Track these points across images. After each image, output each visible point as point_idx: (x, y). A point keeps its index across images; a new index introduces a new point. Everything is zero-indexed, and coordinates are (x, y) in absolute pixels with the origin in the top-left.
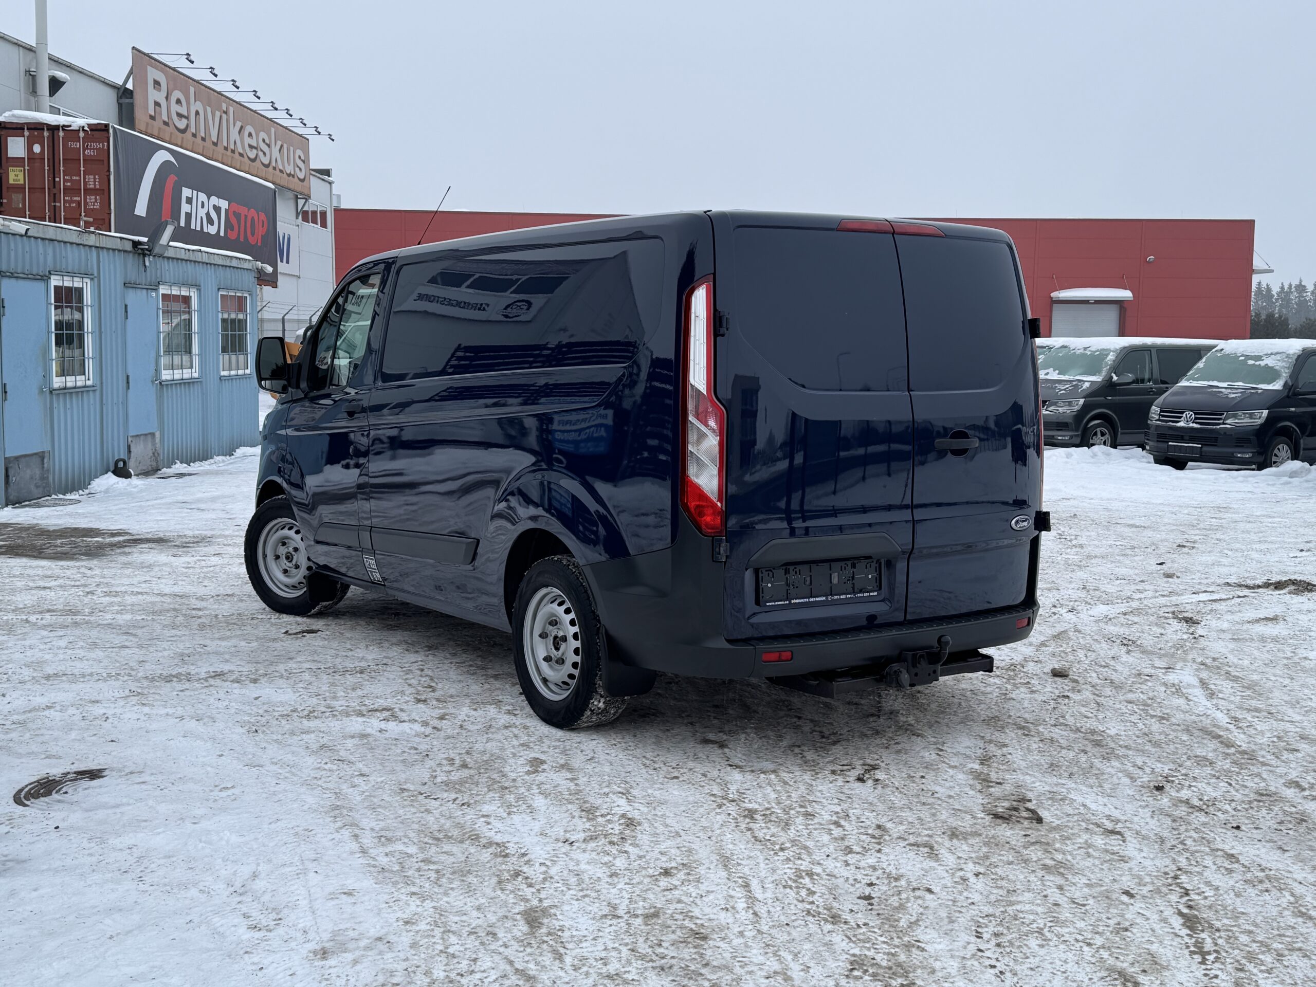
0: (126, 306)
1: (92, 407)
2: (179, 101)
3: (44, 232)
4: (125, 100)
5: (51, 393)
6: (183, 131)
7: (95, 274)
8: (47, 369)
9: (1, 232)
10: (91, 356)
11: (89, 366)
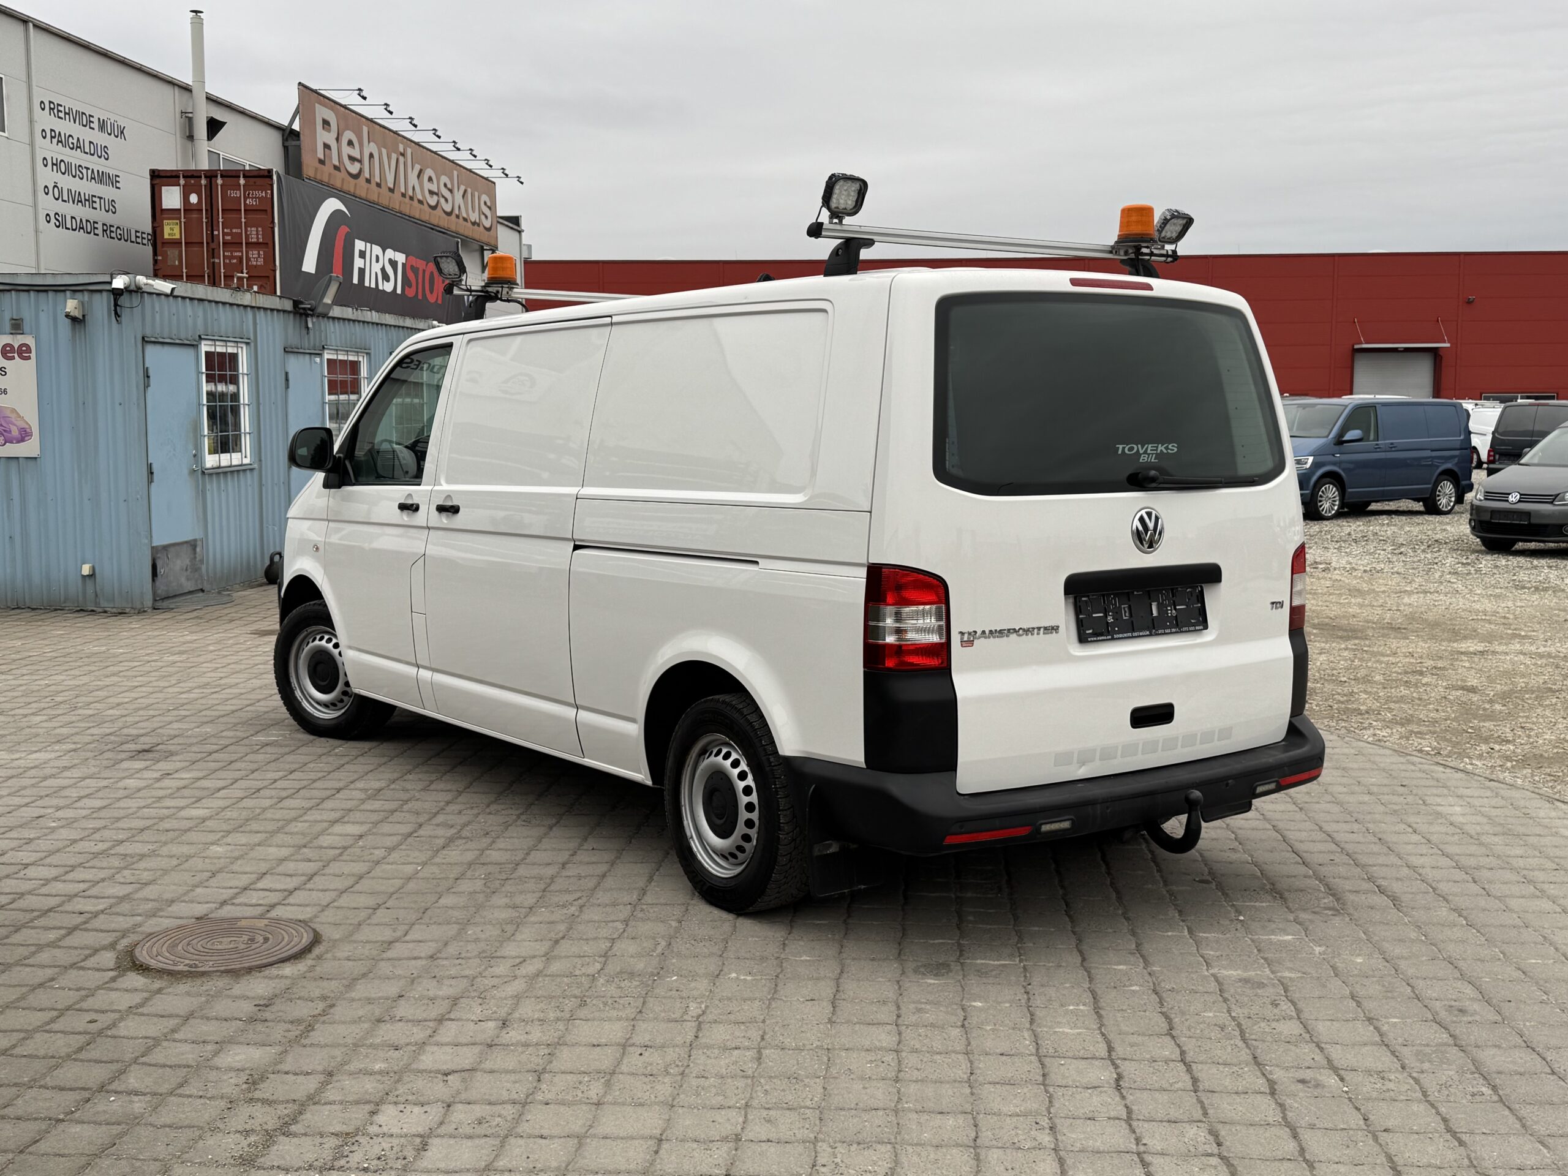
0: (287, 374)
1: (250, 489)
2: (350, 143)
3: (193, 292)
4: (291, 143)
5: (203, 473)
6: (356, 177)
7: (252, 338)
8: (198, 447)
9: (143, 292)
10: (247, 430)
11: (246, 442)
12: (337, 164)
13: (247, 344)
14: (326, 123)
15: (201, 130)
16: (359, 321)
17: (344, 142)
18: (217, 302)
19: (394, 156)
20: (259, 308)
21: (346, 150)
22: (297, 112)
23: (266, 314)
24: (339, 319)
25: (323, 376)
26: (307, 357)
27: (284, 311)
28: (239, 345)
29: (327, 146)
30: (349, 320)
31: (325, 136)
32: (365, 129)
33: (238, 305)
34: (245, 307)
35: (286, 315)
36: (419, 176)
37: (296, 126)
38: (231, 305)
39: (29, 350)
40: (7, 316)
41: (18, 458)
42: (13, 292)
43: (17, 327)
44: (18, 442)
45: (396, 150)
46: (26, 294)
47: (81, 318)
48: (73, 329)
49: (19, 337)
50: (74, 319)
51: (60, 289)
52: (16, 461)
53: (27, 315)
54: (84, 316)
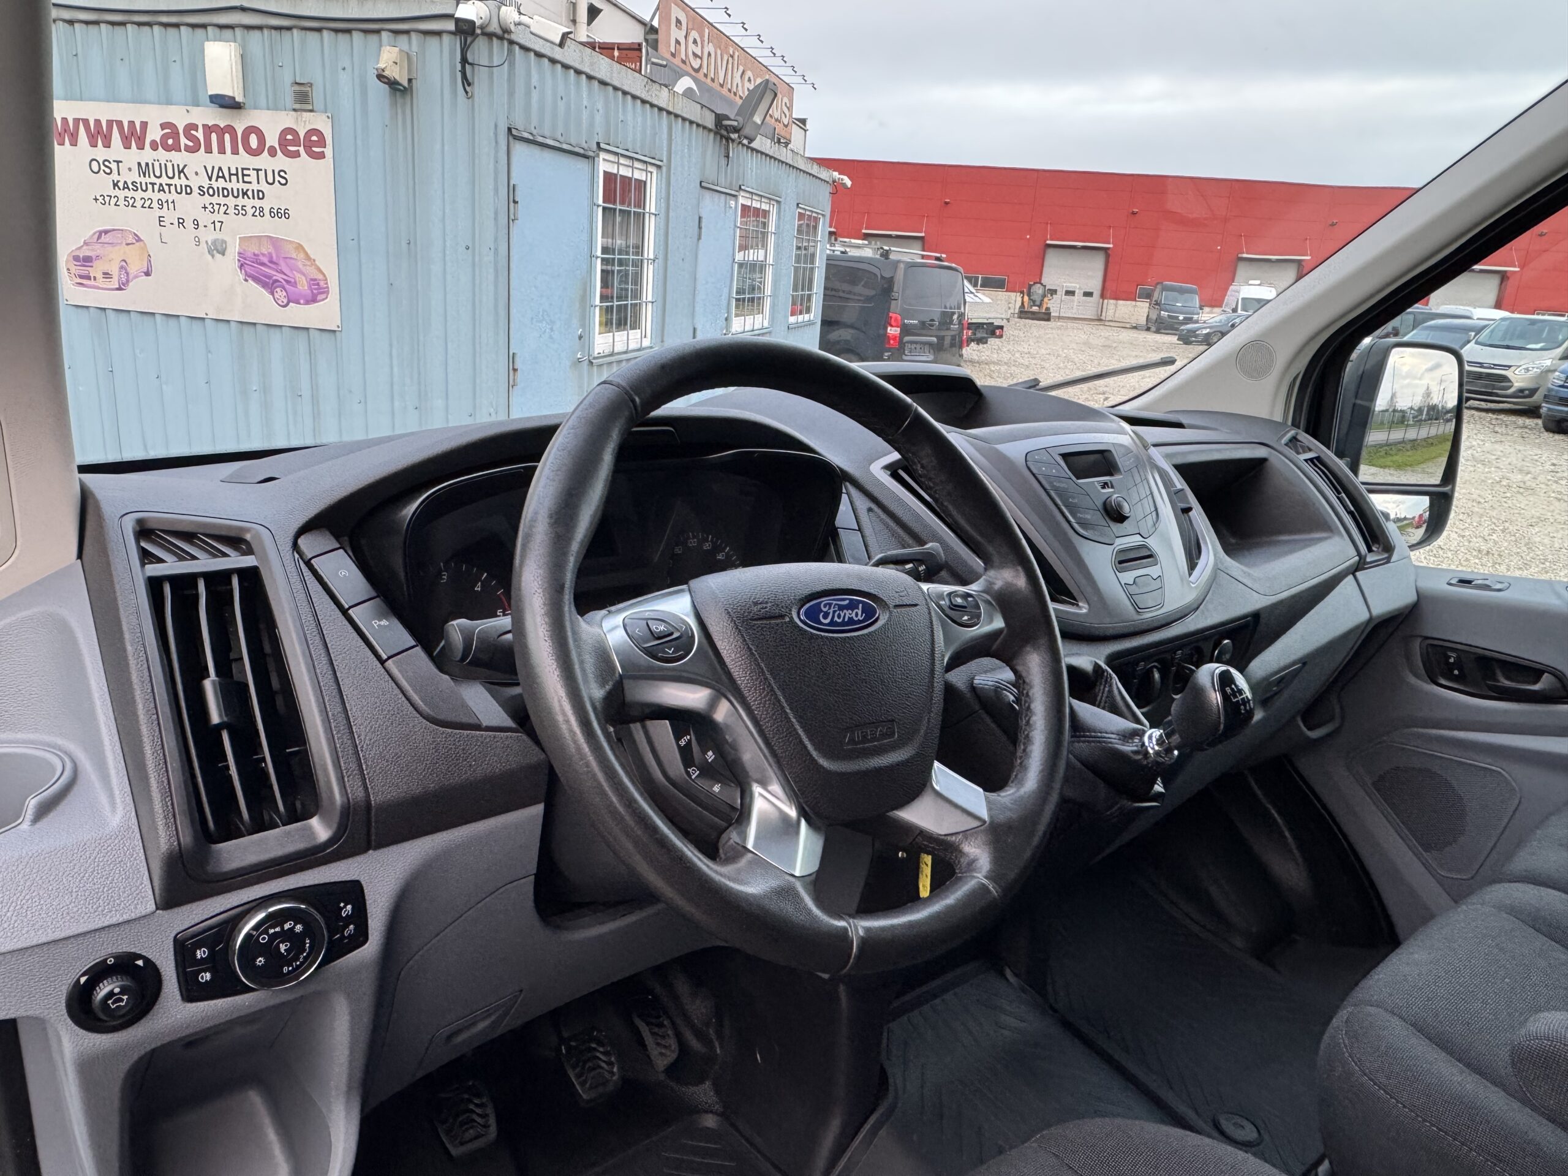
0: (700, 218)
2: (695, 42)
3: (592, 64)
4: (652, 37)
5: (591, 363)
6: (697, 71)
7: (665, 160)
8: (585, 321)
9: (511, 42)
10: (650, 299)
11: (648, 315)
12: (684, 58)
13: (659, 167)
14: (678, 21)
15: (583, 14)
16: (775, 159)
17: (691, 40)
18: (625, 93)
19: (726, 57)
20: (677, 116)
21: (691, 47)
22: (658, 9)
23: (683, 127)
24: (758, 151)
25: (735, 226)
26: (723, 196)
27: (705, 128)
28: (650, 168)
29: (678, 42)
30: (767, 155)
31: (677, 34)
32: (707, 31)
33: (652, 105)
34: (661, 109)
35: (706, 132)
36: (741, 77)
37: (655, 23)
38: (644, 102)
39: (322, 142)
40: (288, 79)
41: (307, 329)
42: (295, 31)
43: (303, 98)
44: (307, 303)
45: (727, 53)
46: (316, 35)
47: (406, 84)
48: (394, 104)
49: (306, 115)
50: (393, 84)
51: (371, 27)
52: (305, 333)
53: (315, 74)
54: (410, 81)
